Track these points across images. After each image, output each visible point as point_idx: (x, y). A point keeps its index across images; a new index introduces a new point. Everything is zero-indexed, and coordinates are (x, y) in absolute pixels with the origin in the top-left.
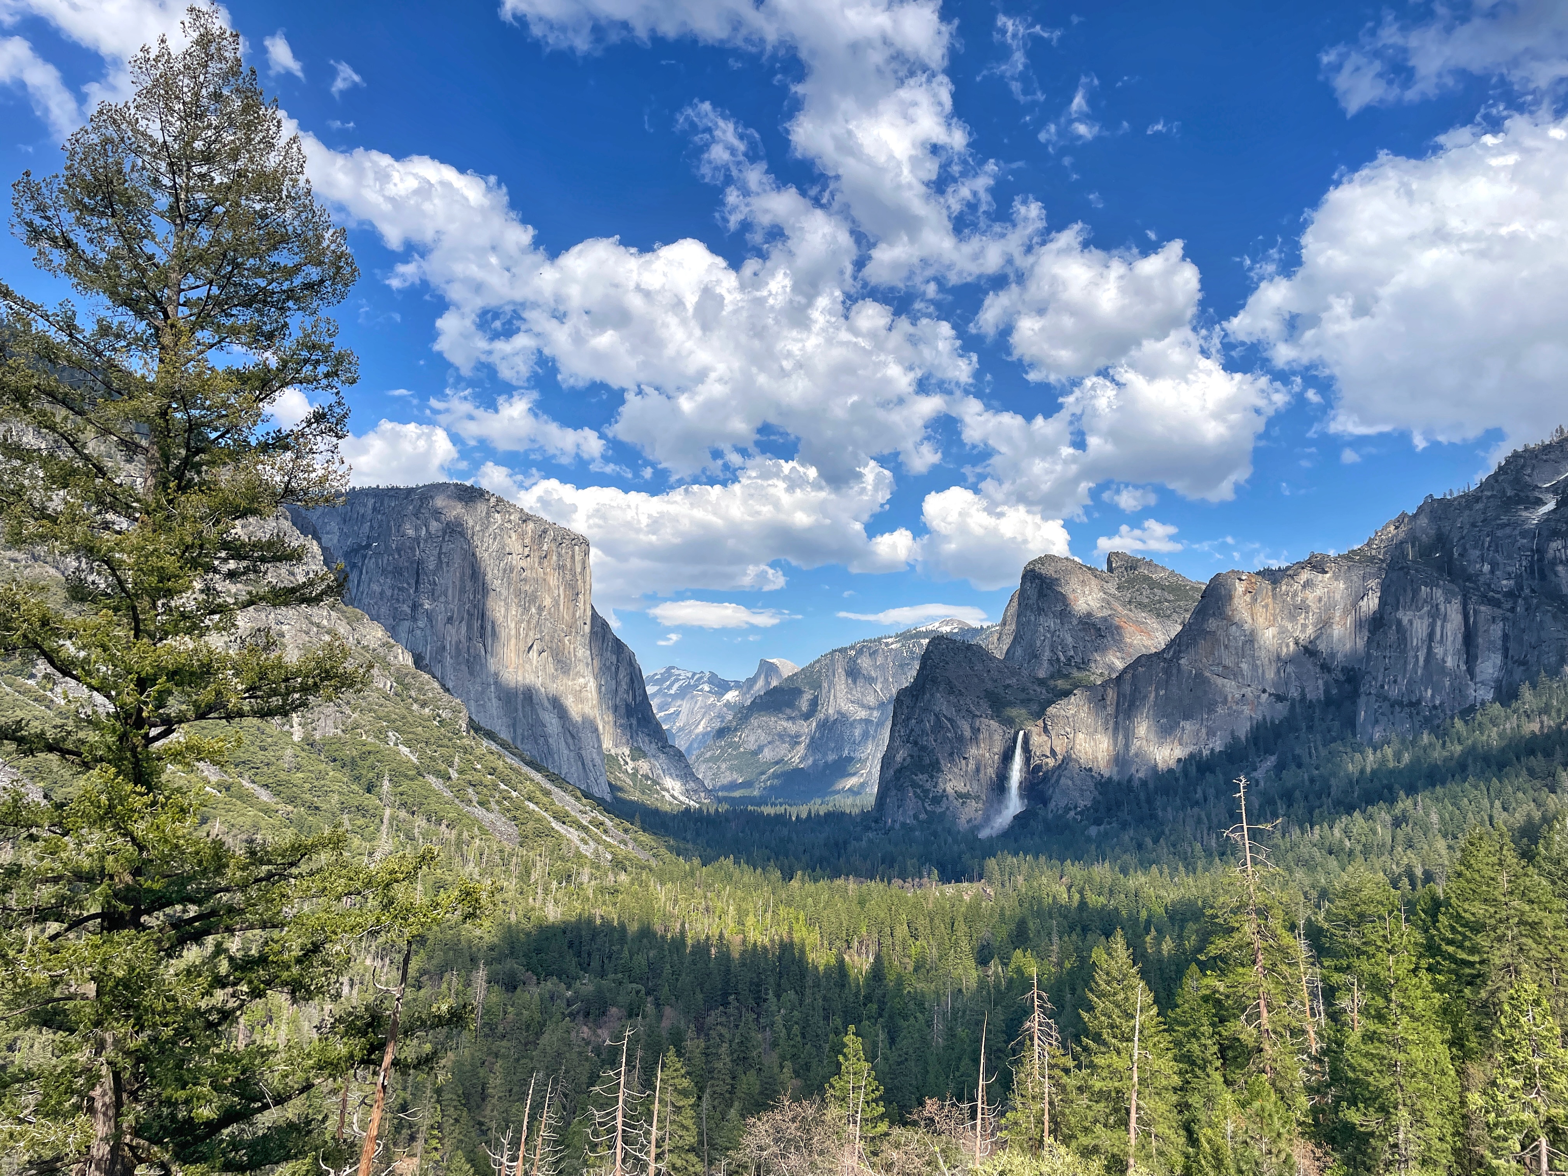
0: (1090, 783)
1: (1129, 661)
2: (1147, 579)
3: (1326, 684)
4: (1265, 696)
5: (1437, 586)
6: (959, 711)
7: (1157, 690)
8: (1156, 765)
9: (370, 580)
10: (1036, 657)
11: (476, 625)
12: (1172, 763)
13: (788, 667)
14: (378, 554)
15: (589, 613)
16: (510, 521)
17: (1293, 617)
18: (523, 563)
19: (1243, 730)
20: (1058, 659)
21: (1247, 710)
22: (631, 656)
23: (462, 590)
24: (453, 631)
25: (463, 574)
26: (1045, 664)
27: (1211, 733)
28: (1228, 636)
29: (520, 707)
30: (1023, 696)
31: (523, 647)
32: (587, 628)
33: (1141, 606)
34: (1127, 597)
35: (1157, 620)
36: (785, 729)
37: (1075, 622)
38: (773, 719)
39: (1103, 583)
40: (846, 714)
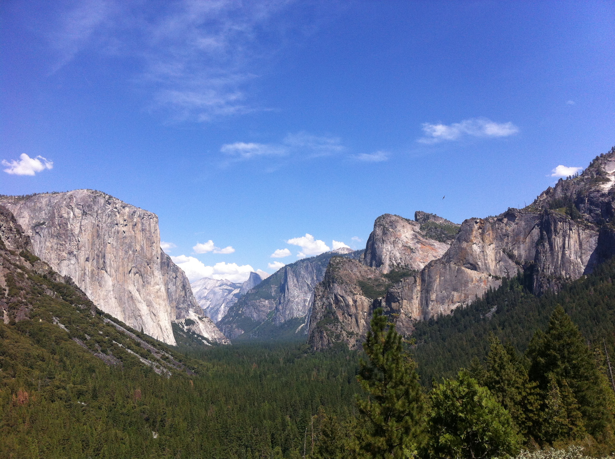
0: (411, 324)
1: (426, 264)
2: (433, 223)
3: (518, 270)
4: (490, 278)
5: (566, 222)
6: (346, 292)
7: (440, 277)
8: (441, 314)
9: (46, 240)
10: (383, 264)
11: (101, 261)
12: (449, 312)
13: (264, 275)
14: (49, 227)
15: (160, 252)
16: (116, 208)
17: (502, 240)
18: (125, 229)
19: (481, 294)
20: (393, 264)
21: (482, 285)
22: (183, 273)
23: (93, 244)
24: (90, 265)
25: (93, 236)
26: (387, 267)
27: (466, 296)
28: (472, 249)
29: (126, 302)
30: (376, 283)
31: (126, 271)
32: (159, 260)
33: (431, 237)
34: (424, 233)
35: (439, 243)
36: (264, 306)
37: (400, 246)
38: (258, 301)
39: (413, 226)
40: (294, 297)
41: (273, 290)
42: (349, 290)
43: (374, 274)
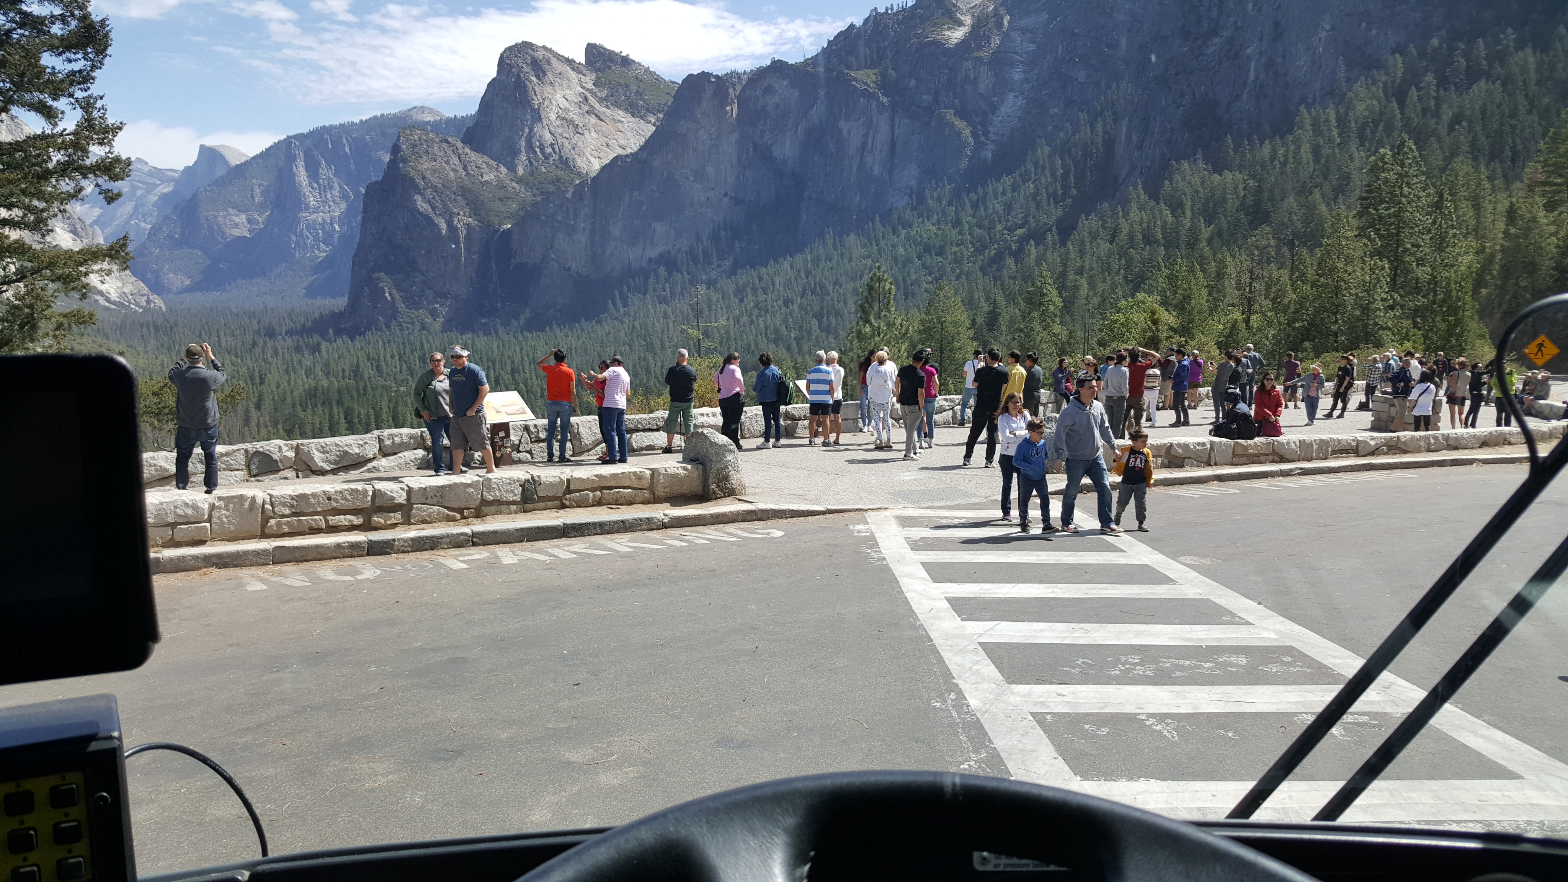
0: (569, 282)
1: (606, 161)
2: (622, 74)
3: (777, 188)
4: (726, 200)
7: (631, 192)
8: (629, 264)
10: (514, 152)
12: (643, 262)
19: (706, 231)
20: (537, 157)
21: (710, 213)
26: (524, 161)
27: (678, 234)
28: (696, 138)
30: (500, 193)
33: (617, 104)
34: (604, 93)
35: (633, 119)
36: (236, 225)
37: (553, 117)
38: (221, 213)
39: (581, 76)
40: (307, 207)
41: (257, 191)
42: (439, 205)
43: (495, 173)
